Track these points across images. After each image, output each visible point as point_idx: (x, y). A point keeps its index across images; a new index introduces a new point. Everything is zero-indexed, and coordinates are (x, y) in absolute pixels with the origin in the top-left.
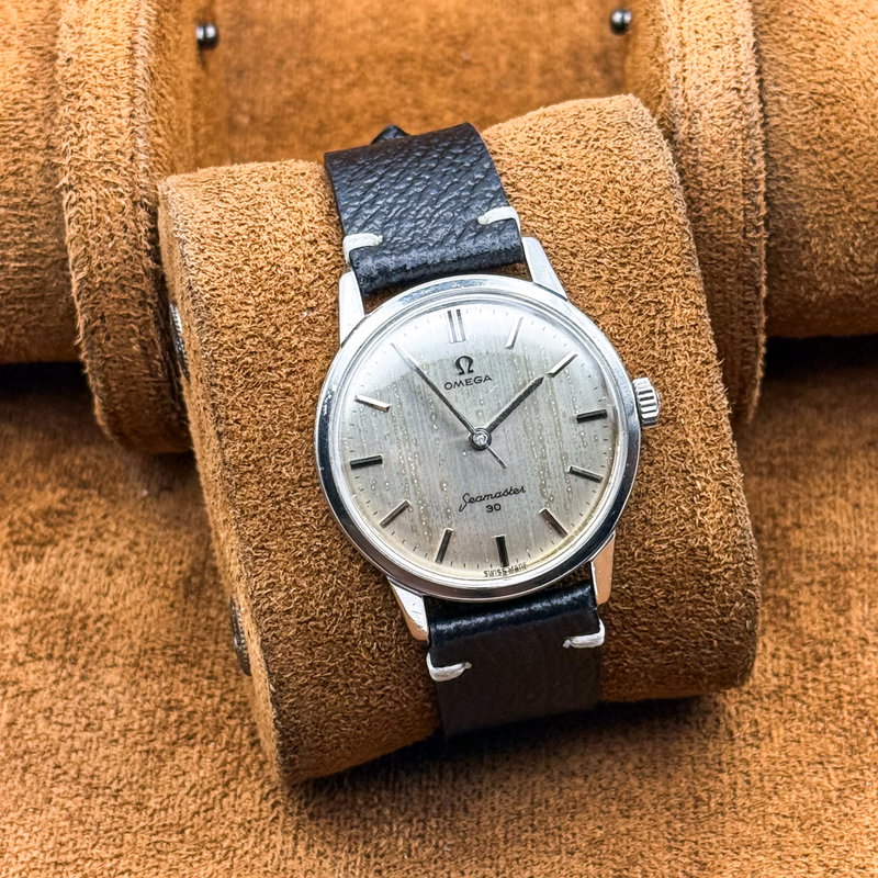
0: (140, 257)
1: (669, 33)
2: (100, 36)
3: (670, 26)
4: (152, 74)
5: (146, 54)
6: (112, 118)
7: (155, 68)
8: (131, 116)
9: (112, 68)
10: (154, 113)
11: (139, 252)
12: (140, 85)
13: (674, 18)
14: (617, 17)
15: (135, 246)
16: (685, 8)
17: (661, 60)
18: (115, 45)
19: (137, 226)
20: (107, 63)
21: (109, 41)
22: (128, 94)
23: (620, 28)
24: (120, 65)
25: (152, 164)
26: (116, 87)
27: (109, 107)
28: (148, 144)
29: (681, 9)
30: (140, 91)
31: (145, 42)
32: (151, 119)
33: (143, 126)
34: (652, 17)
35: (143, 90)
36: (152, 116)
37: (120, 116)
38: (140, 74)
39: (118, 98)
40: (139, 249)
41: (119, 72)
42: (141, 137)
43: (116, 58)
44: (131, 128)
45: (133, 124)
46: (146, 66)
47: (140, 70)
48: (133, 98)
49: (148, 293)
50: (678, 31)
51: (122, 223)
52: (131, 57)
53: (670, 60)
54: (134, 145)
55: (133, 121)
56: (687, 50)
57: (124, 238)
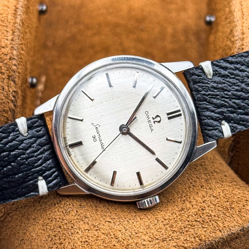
0: (8, 102)
1: (237, 28)
2: (2, 3)
3: (238, 25)
4: (23, 23)
5: (21, 14)
6: (3, 40)
7: (25, 20)
8: (12, 40)
9: (6, 18)
10: (22, 40)
11: (8, 100)
12: (18, 27)
13: (240, 22)
14: (208, 19)
15: (7, 98)
16: (245, 18)
17: (232, 39)
18: (8, 8)
19: (9, 89)
20: (4, 15)
21: (5, 6)
22: (12, 30)
23: (209, 23)
24: (10, 17)
25: (19, 62)
26: (7, 26)
27: (3, 35)
28: (18, 53)
29: (243, 18)
30: (17, 30)
31: (22, 9)
32: (21, 42)
33: (17, 45)
34: (229, 20)
35: (19, 29)
36: (22, 41)
37: (7, 40)
38: (18, 22)
39: (7, 32)
40: (8, 99)
41: (9, 20)
42: (15, 50)
43: (8, 14)
44: (11, 45)
45: (12, 44)
46: (21, 19)
47: (18, 20)
48: (14, 32)
49: (10, 118)
50: (241, 28)
51: (2, 86)
52: (15, 14)
53: (237, 40)
54: (12, 53)
55: (12, 42)
56: (245, 36)
57: (2, 93)
